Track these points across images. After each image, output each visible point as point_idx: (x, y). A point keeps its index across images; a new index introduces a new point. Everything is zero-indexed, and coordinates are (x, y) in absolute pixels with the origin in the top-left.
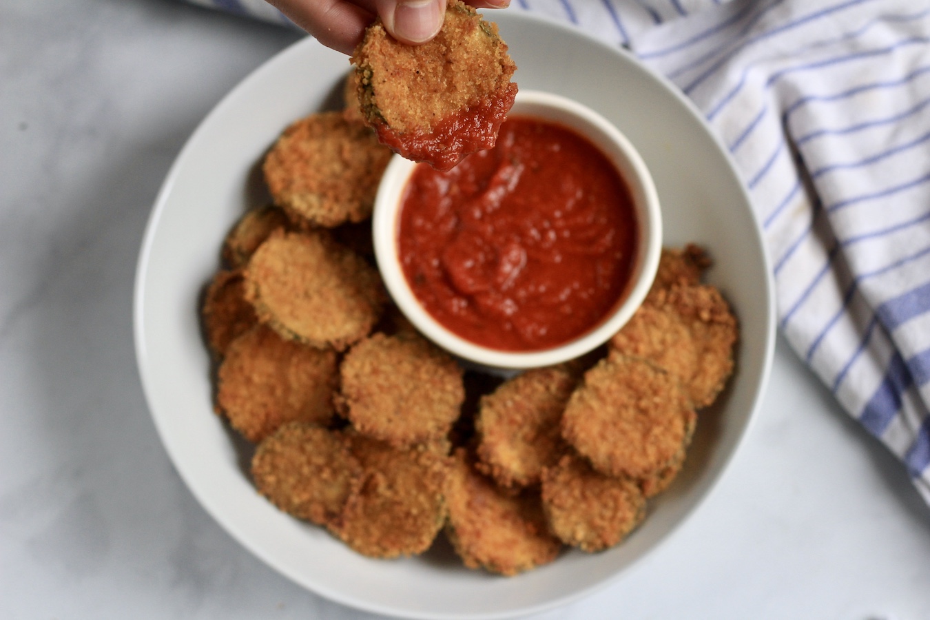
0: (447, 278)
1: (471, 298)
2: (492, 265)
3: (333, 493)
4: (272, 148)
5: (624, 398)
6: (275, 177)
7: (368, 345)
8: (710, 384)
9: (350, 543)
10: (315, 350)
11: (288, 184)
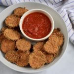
0: (29, 31)
1: (32, 34)
2: (34, 29)
3: (16, 59)
4: (6, 19)
5: (51, 45)
6: (6, 22)
7: (19, 40)
8: (61, 43)
9: (18, 65)
10: (13, 41)
11: (8, 23)
